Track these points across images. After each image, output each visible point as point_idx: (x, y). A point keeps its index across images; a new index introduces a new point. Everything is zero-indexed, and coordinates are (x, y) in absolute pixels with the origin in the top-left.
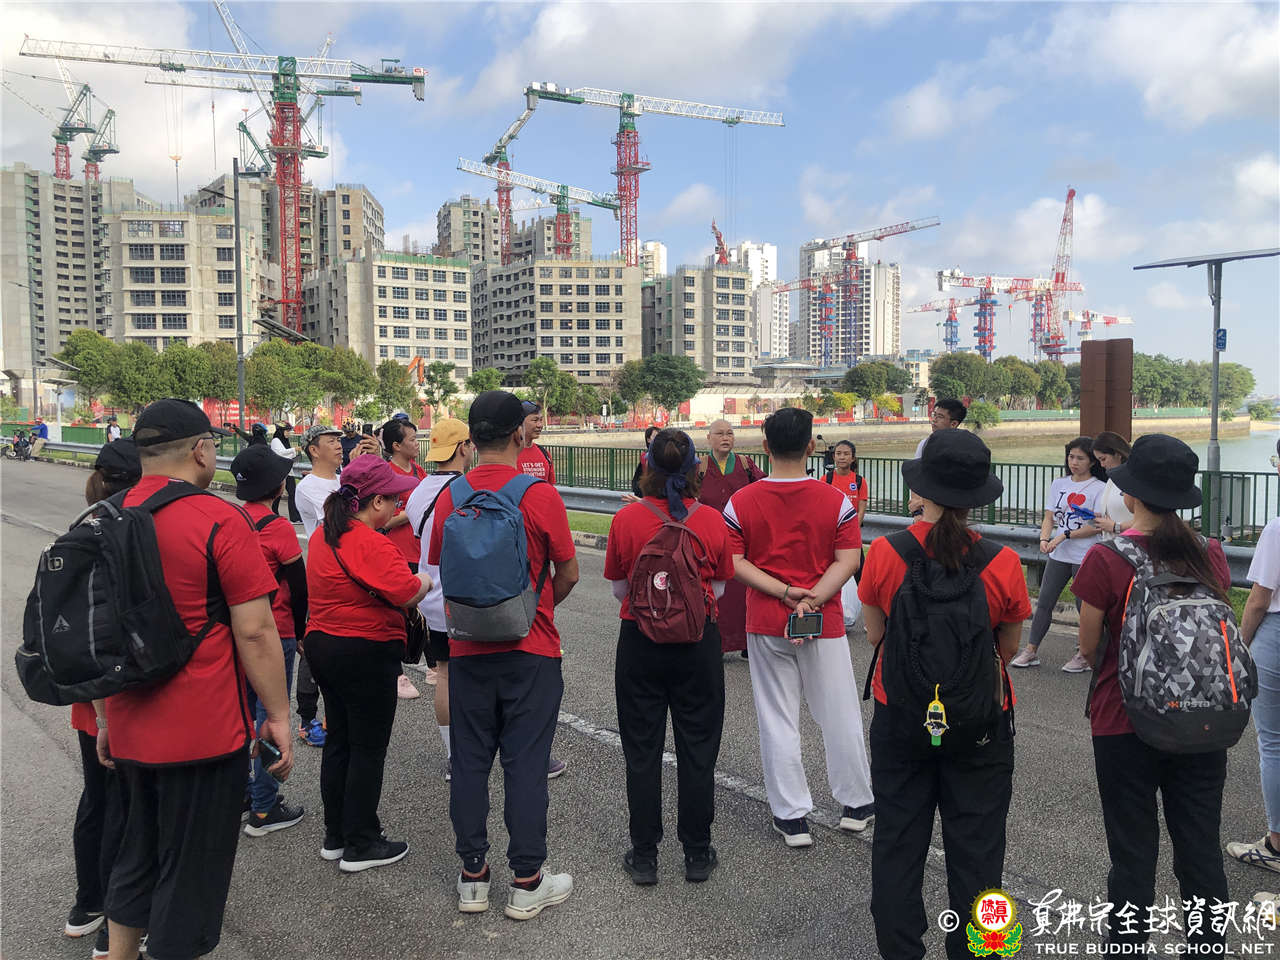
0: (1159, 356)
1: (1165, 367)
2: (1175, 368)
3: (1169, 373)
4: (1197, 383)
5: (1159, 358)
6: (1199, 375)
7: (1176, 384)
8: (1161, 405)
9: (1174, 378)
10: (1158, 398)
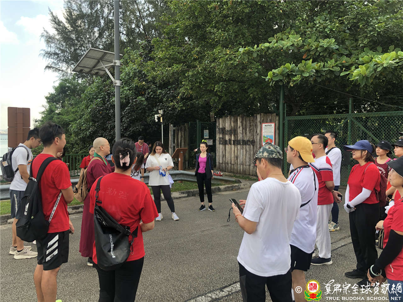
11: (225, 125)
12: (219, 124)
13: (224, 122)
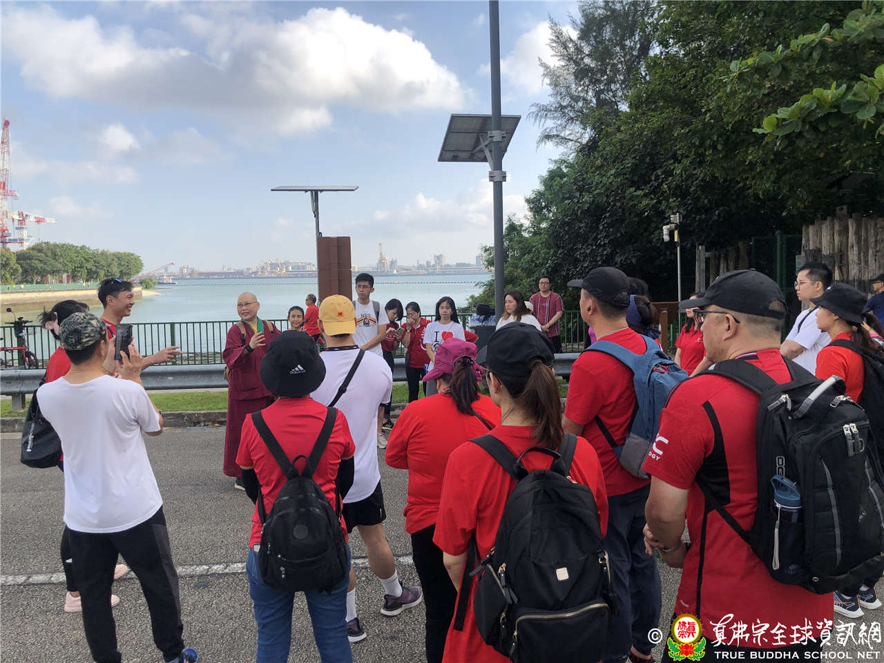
0: (83, 246)
1: (88, 254)
2: (94, 255)
3: (91, 258)
4: (109, 266)
5: (83, 248)
6: (109, 260)
7: (96, 266)
8: (87, 281)
9: (95, 262)
10: (85, 276)
11: (820, 243)
12: (808, 240)
13: (818, 234)
